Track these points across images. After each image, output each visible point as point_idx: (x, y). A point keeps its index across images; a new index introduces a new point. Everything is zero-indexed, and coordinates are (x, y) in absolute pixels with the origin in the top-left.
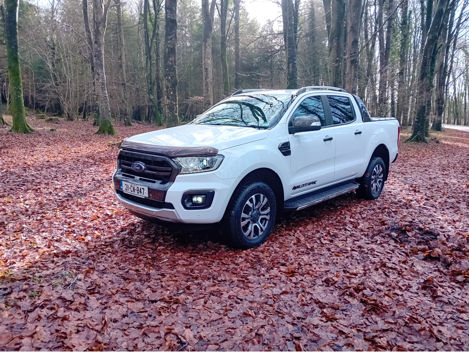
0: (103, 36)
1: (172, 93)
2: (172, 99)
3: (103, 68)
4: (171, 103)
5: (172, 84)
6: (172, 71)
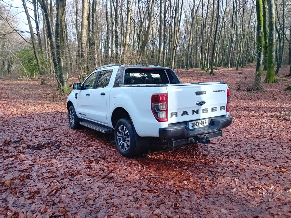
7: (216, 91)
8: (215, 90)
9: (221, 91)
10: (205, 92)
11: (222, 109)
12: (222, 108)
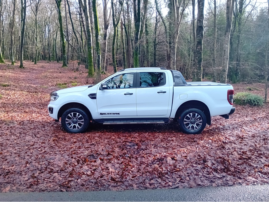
0: (176, 39)
1: (198, 66)
2: (198, 69)
3: (175, 54)
4: (197, 71)
5: (198, 61)
6: (199, 54)
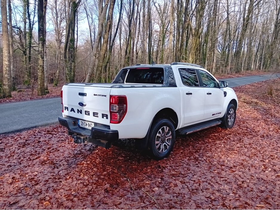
7: (97, 95)
8: (95, 94)
9: (103, 96)
10: (86, 94)
11: (105, 118)
12: (105, 116)
